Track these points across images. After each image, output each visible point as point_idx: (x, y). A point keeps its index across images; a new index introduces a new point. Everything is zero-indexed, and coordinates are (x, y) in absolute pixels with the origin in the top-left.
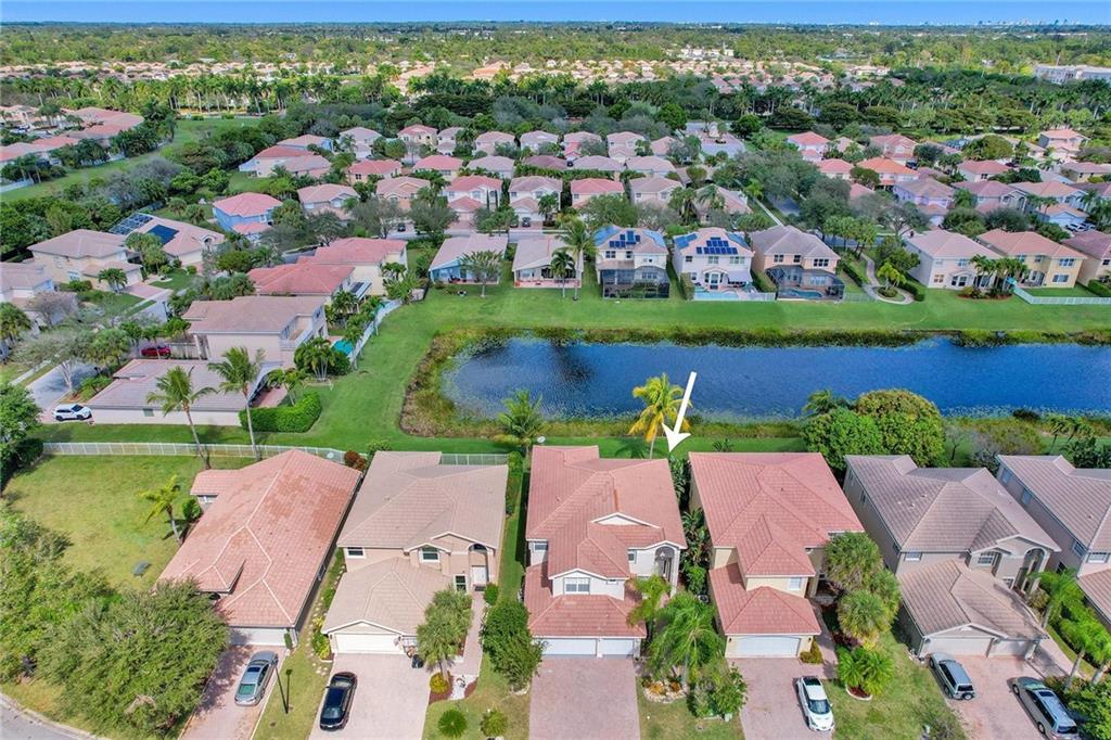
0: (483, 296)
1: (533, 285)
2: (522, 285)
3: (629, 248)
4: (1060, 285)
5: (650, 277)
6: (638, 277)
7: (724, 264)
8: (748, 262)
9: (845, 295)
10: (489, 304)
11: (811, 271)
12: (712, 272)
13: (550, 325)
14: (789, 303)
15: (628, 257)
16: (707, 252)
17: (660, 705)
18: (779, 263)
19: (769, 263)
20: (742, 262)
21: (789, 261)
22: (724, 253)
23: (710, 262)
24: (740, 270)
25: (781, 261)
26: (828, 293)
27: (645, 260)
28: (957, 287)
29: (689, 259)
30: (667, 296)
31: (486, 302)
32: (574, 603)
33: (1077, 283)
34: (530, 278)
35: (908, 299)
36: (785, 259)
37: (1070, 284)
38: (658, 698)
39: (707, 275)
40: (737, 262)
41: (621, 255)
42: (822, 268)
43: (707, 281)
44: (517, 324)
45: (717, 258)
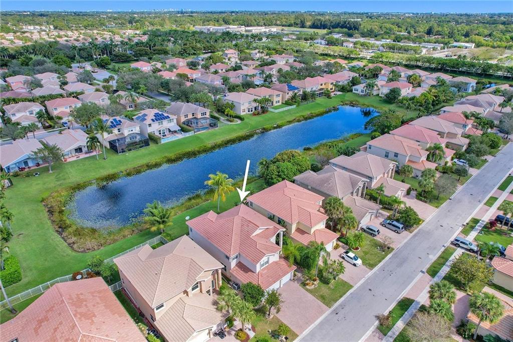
0: (51, 172)
1: (75, 159)
2: (69, 160)
3: (119, 127)
4: (278, 104)
5: (133, 138)
6: (128, 140)
7: (166, 124)
8: (175, 121)
9: (219, 125)
10: (59, 174)
11: (201, 118)
12: (162, 129)
13: (103, 175)
14: (200, 134)
15: (119, 131)
16: (157, 120)
17: (315, 288)
18: (187, 118)
19: (183, 119)
20: (173, 121)
21: (190, 116)
22: (164, 119)
23: (159, 125)
24: (173, 126)
25: (187, 117)
26: (211, 126)
27: (129, 131)
28: (251, 113)
29: (150, 125)
30: (149, 145)
31: (56, 174)
32: (266, 271)
33: (282, 103)
34: (70, 156)
35: (239, 122)
36: (188, 116)
37: (280, 103)
38: (313, 287)
39: (160, 131)
40: (170, 122)
41: (115, 131)
42: (205, 116)
43: (160, 134)
44: (84, 180)
45: (162, 122)
